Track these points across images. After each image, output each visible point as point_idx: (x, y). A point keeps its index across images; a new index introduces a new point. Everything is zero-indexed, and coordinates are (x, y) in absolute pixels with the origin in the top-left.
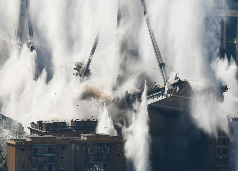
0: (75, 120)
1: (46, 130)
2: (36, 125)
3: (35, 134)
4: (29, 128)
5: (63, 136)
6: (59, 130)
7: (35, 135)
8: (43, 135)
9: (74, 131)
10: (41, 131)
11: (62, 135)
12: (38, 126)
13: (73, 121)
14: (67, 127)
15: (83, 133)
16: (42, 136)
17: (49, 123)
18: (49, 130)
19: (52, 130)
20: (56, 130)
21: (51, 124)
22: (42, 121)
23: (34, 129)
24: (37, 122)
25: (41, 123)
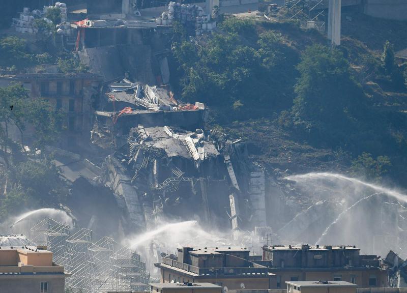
0: (273, 248)
1: (201, 271)
2: (176, 259)
3: (173, 281)
4: (157, 265)
5: (242, 285)
6: (231, 271)
7: (173, 284)
8: (193, 284)
9: (269, 274)
10: (187, 272)
11: (239, 282)
12: (181, 260)
13: (268, 250)
14: (251, 265)
15: (292, 280)
16: (190, 285)
17: (209, 253)
18: (207, 271)
19: (214, 272)
20: (226, 271)
21: (212, 255)
22: (191, 249)
23: (169, 267)
24: (179, 250)
25: (187, 253)
